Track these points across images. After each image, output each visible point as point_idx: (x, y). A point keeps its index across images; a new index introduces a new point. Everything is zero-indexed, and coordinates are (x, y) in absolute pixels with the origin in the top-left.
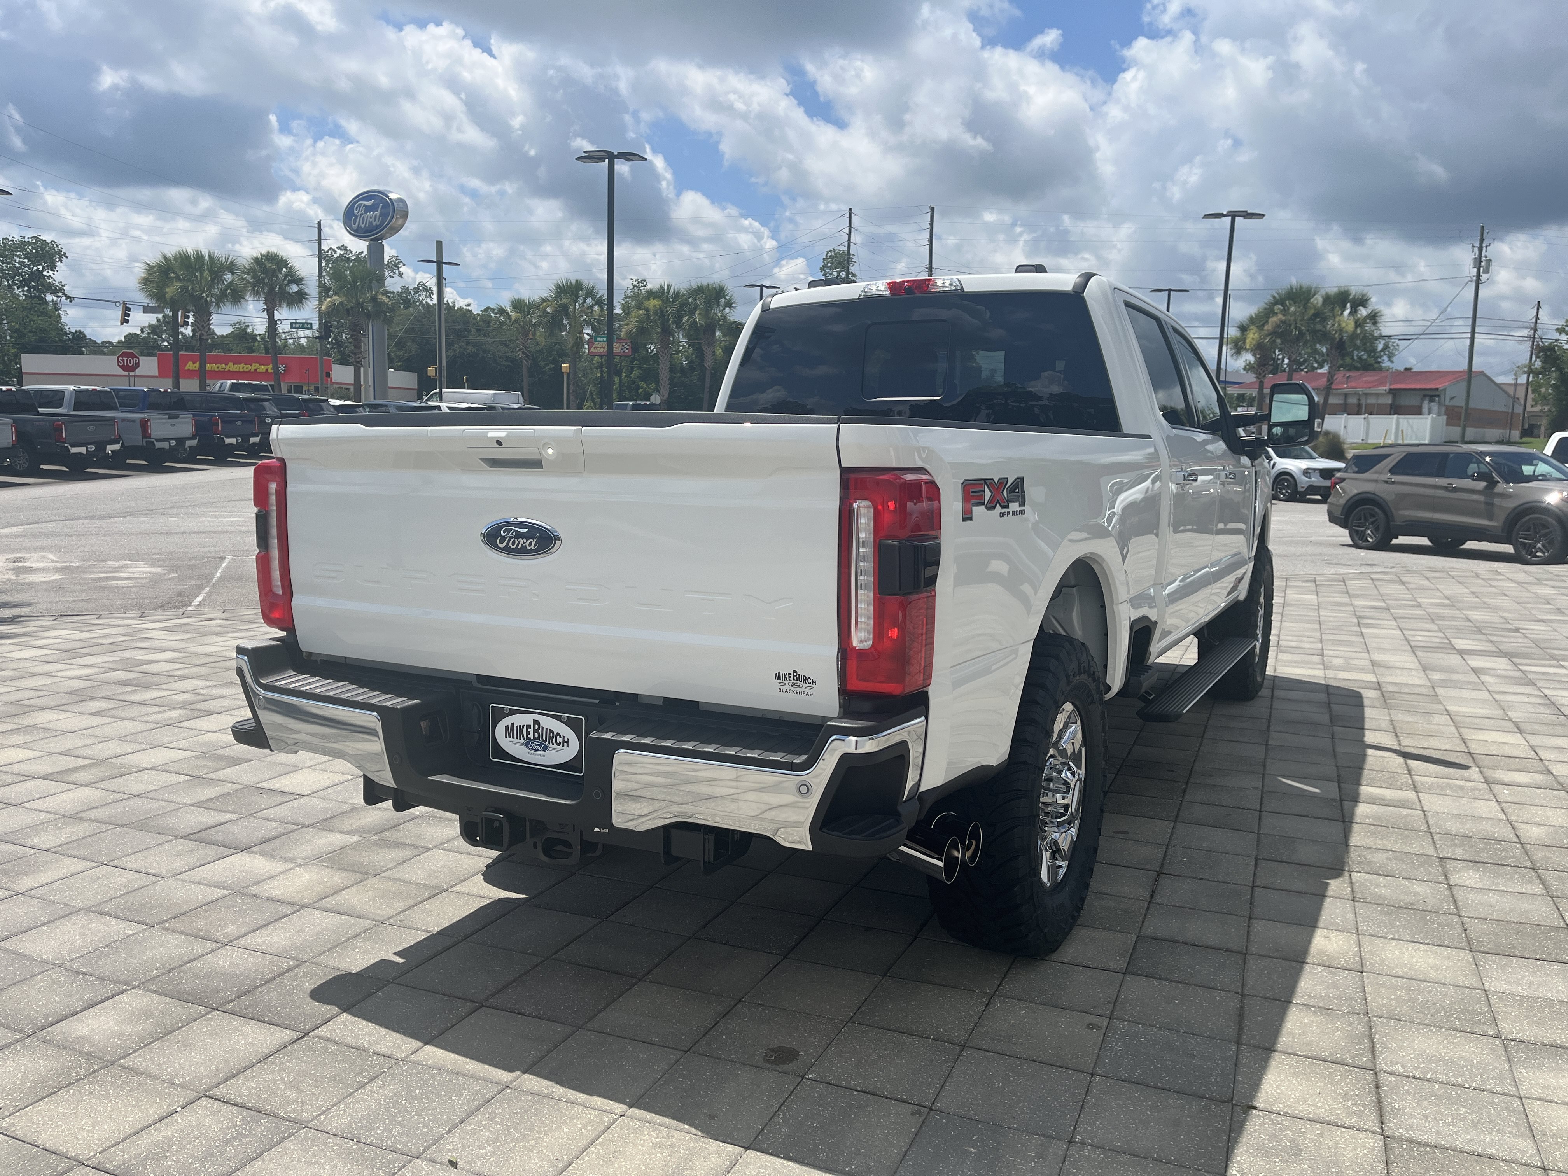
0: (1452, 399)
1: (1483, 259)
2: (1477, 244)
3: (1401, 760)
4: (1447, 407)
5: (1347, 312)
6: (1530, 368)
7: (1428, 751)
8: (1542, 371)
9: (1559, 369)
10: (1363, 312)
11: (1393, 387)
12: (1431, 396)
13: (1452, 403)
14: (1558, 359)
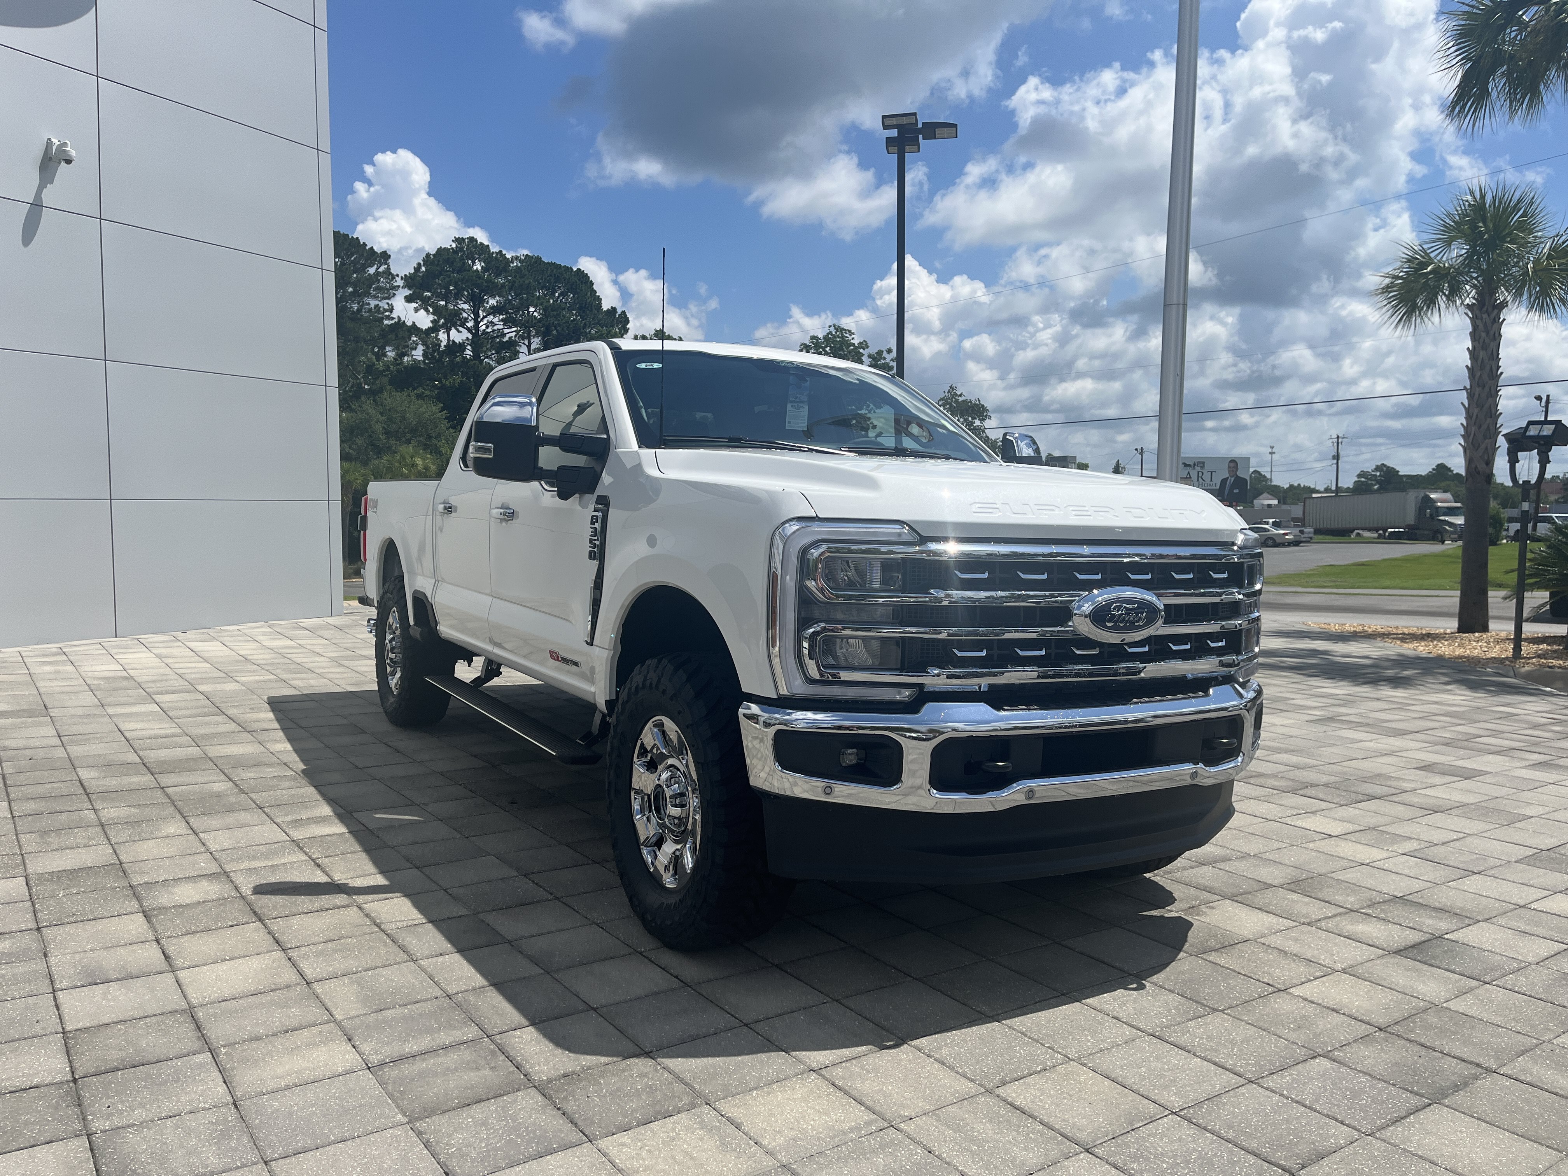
3: (339, 877)
7: (316, 906)
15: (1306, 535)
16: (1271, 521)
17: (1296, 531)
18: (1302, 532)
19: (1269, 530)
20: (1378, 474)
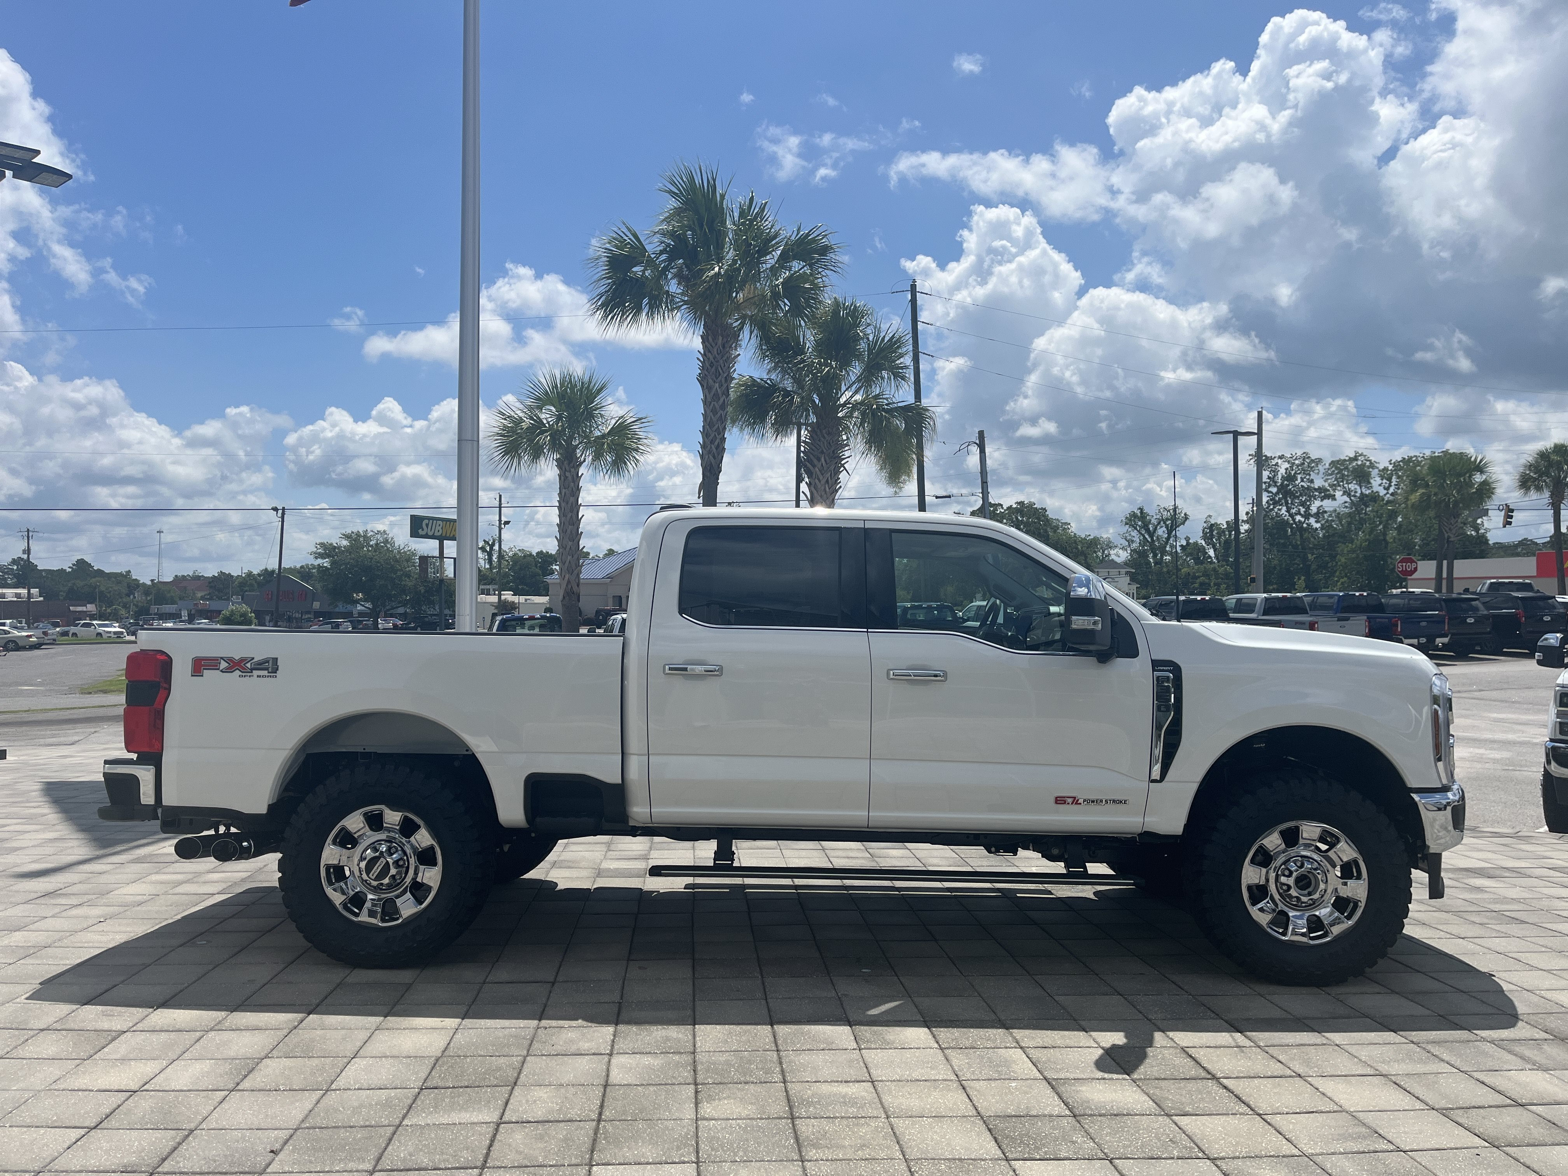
15: (49, 637)
16: (8, 621)
17: (39, 633)
18: (45, 633)
19: (9, 633)
20: (15, 567)
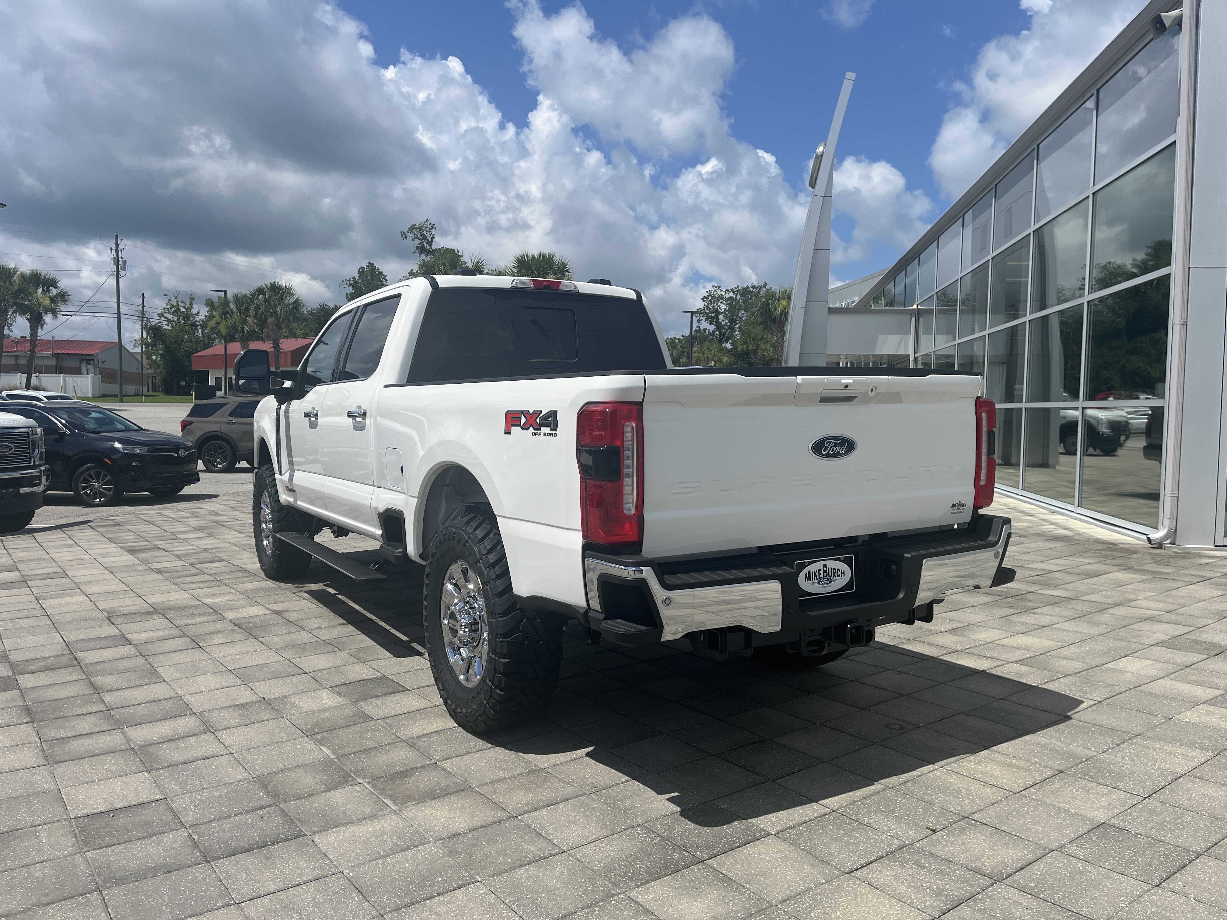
0: (103, 362)
1: (120, 259)
2: (114, 247)
4: (101, 369)
5: (40, 290)
6: (142, 342)
8: (154, 345)
9: (164, 343)
10: (54, 291)
11: (57, 351)
12: (87, 360)
13: (105, 366)
14: (163, 336)
